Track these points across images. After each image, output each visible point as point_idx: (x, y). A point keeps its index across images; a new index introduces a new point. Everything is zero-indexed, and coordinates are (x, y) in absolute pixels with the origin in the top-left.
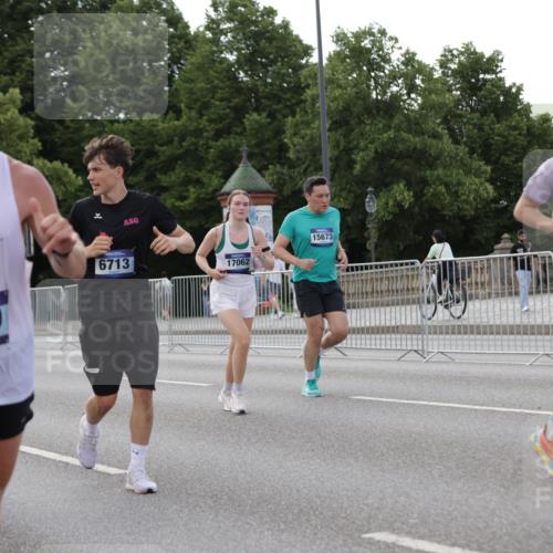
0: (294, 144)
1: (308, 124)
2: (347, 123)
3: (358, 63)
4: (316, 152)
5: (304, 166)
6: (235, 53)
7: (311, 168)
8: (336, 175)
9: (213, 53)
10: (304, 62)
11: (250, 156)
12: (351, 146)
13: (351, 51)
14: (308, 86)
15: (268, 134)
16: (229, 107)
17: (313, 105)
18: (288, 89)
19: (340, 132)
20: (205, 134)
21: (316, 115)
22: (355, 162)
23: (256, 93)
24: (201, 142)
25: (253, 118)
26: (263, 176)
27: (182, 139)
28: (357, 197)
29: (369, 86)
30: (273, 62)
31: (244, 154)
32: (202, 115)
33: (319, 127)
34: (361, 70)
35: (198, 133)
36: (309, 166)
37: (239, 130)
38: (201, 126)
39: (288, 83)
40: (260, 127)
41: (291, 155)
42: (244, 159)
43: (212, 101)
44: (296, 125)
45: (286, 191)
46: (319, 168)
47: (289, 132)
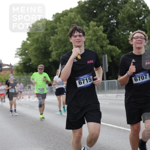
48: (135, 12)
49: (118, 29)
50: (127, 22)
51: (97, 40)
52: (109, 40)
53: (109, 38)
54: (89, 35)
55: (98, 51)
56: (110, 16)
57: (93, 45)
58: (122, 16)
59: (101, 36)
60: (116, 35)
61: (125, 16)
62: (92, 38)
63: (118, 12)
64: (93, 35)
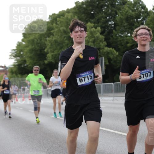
48: (133, 13)
49: (116, 30)
50: (125, 24)
51: (94, 42)
53: (106, 39)
56: (108, 18)
58: (120, 18)
59: (98, 38)
60: (114, 37)
61: (123, 18)
62: (88, 40)
63: (116, 13)
64: (90, 37)
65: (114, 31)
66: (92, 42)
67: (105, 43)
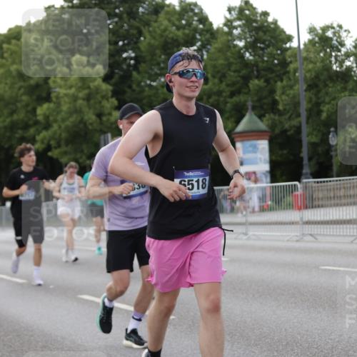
0: (282, 100)
1: (291, 87)
2: (317, 86)
3: (323, 46)
4: (296, 105)
5: (289, 114)
6: (243, 41)
7: (294, 116)
8: (310, 121)
9: (229, 41)
10: (288, 45)
11: (254, 108)
12: (320, 101)
13: (320, 39)
14: (291, 62)
15: (265, 93)
16: (239, 76)
17: (295, 74)
18: (278, 64)
19: (312, 92)
20: (224, 94)
21: (296, 81)
22: (322, 111)
23: (257, 66)
24: (222, 99)
25: (255, 83)
26: (262, 121)
27: (209, 97)
28: (323, 134)
29: (331, 62)
30: (268, 46)
31: (250, 107)
32: (221, 82)
33: (298, 89)
34: (326, 51)
35: (219, 93)
36: (292, 114)
37: (246, 91)
38: (221, 89)
39: (278, 60)
40: (260, 89)
41: (281, 107)
42: (250, 110)
43: (229, 72)
44: (283, 87)
45: (277, 131)
46: (299, 115)
47: (279, 92)
48: (180, 33)
49: (139, 72)
50: (160, 57)
51: (88, 98)
52: (117, 99)
53: (116, 93)
54: (71, 87)
55: (91, 124)
56: (121, 43)
57: (78, 111)
58: (149, 44)
59: (97, 90)
60: (134, 86)
61: (157, 43)
62: (76, 94)
63: (140, 33)
64: (80, 87)
65: (135, 73)
66: (84, 99)
67: (114, 102)
